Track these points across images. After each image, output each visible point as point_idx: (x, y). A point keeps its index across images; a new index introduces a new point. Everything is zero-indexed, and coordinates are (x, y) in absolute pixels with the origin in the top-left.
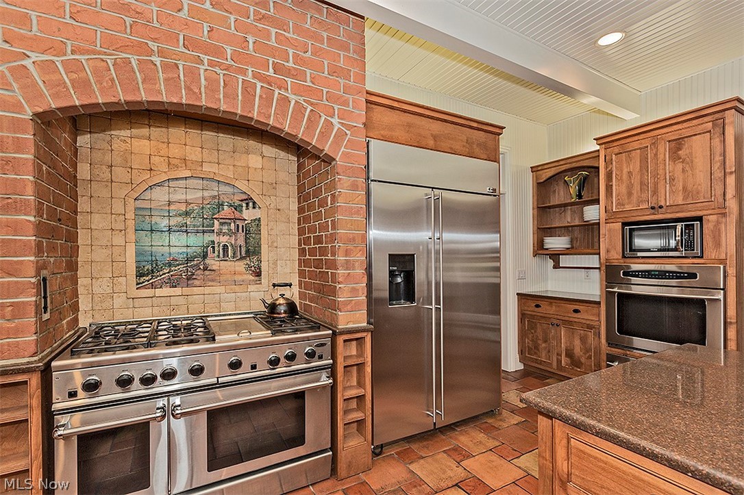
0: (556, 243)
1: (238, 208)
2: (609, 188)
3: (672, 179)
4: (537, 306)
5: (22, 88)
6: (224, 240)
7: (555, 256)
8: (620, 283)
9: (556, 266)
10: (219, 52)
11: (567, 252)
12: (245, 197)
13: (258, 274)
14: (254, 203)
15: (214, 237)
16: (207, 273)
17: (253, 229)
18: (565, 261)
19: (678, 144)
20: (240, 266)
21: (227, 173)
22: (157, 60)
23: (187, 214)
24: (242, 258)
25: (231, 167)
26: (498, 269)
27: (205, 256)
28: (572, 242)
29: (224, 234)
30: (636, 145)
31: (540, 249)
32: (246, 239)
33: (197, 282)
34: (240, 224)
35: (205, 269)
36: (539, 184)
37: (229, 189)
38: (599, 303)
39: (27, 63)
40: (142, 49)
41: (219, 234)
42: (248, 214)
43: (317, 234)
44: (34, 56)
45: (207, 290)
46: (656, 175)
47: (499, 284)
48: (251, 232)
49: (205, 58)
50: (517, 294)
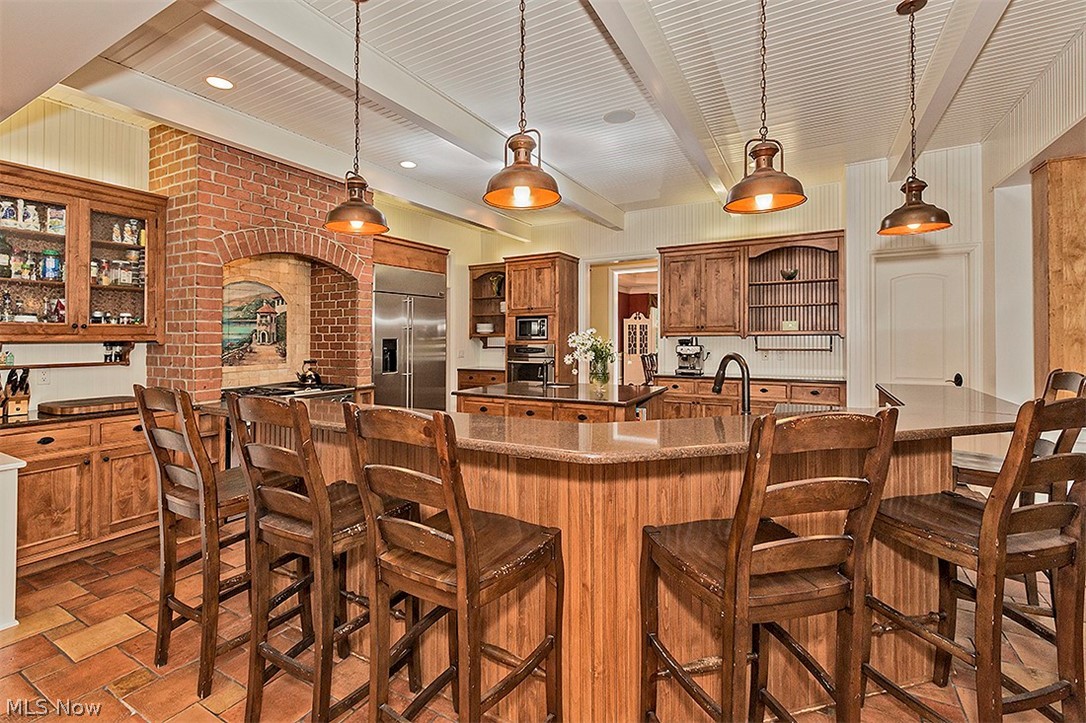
0: (485, 328)
1: (272, 305)
2: (510, 292)
3: (537, 292)
4: (471, 378)
5: (220, 250)
6: (263, 329)
7: (484, 338)
8: (520, 357)
9: (485, 347)
10: (302, 220)
11: (492, 335)
12: (277, 295)
13: (284, 355)
14: (283, 300)
15: (256, 327)
16: (252, 354)
17: (282, 320)
18: (491, 342)
19: (539, 271)
20: (273, 349)
21: (265, 277)
22: (275, 228)
23: (240, 309)
24: (274, 343)
25: (269, 273)
26: (444, 350)
27: (251, 342)
28: (494, 327)
29: (263, 324)
30: (522, 267)
31: (474, 333)
32: (277, 327)
33: (245, 362)
34: (274, 316)
35: (251, 351)
36: (474, 280)
37: (266, 290)
38: (504, 372)
39: (222, 236)
40: (269, 223)
41: (261, 323)
42: (279, 309)
43: (336, 325)
44: (226, 233)
45: (252, 367)
46: (530, 289)
47: (445, 362)
48: (280, 322)
49: (297, 225)
50: (458, 370)
